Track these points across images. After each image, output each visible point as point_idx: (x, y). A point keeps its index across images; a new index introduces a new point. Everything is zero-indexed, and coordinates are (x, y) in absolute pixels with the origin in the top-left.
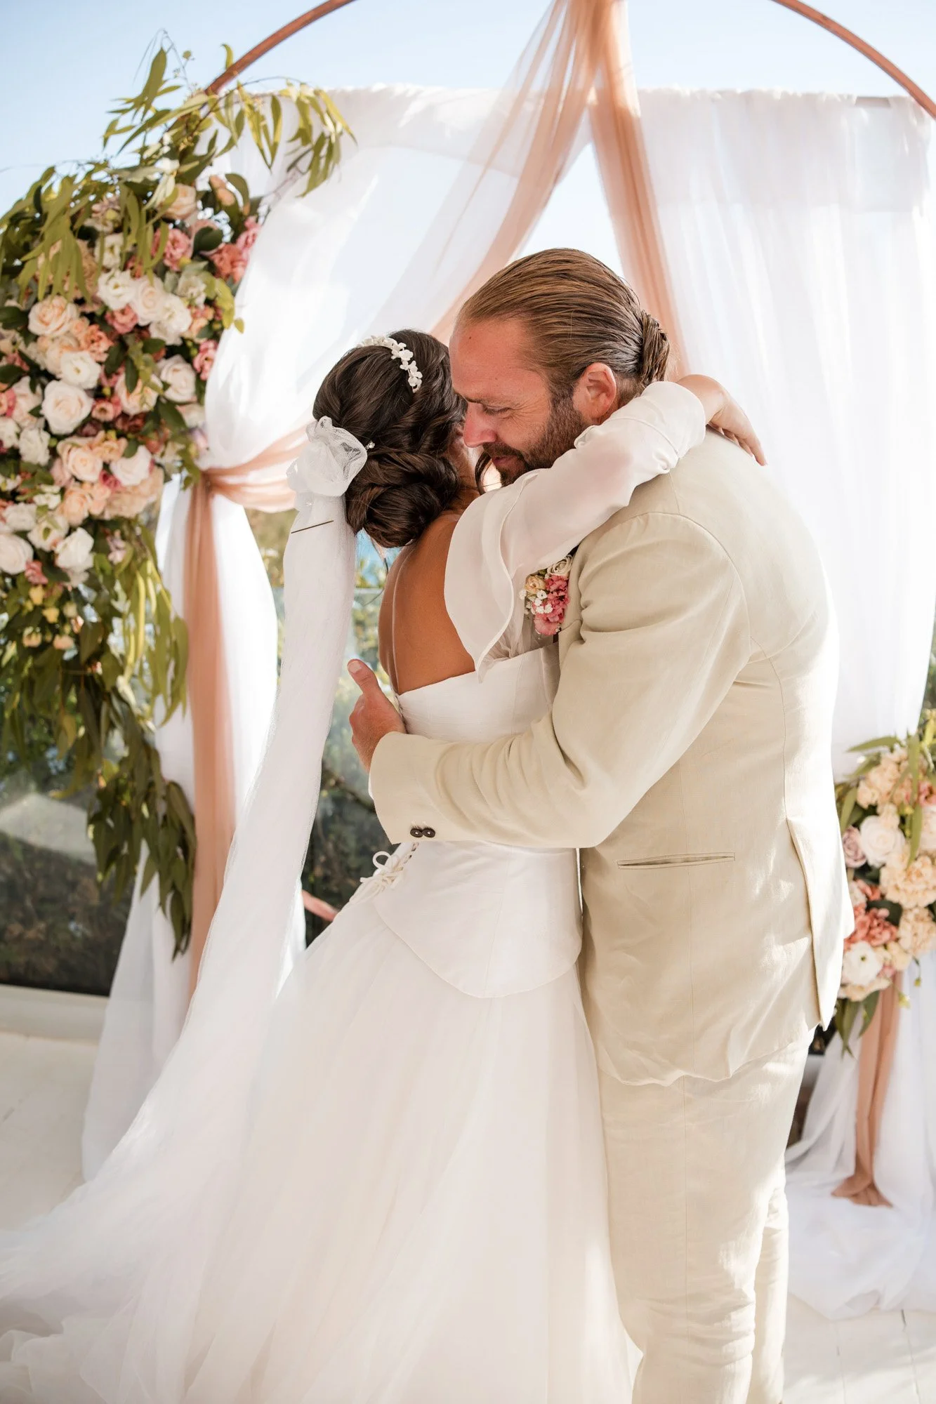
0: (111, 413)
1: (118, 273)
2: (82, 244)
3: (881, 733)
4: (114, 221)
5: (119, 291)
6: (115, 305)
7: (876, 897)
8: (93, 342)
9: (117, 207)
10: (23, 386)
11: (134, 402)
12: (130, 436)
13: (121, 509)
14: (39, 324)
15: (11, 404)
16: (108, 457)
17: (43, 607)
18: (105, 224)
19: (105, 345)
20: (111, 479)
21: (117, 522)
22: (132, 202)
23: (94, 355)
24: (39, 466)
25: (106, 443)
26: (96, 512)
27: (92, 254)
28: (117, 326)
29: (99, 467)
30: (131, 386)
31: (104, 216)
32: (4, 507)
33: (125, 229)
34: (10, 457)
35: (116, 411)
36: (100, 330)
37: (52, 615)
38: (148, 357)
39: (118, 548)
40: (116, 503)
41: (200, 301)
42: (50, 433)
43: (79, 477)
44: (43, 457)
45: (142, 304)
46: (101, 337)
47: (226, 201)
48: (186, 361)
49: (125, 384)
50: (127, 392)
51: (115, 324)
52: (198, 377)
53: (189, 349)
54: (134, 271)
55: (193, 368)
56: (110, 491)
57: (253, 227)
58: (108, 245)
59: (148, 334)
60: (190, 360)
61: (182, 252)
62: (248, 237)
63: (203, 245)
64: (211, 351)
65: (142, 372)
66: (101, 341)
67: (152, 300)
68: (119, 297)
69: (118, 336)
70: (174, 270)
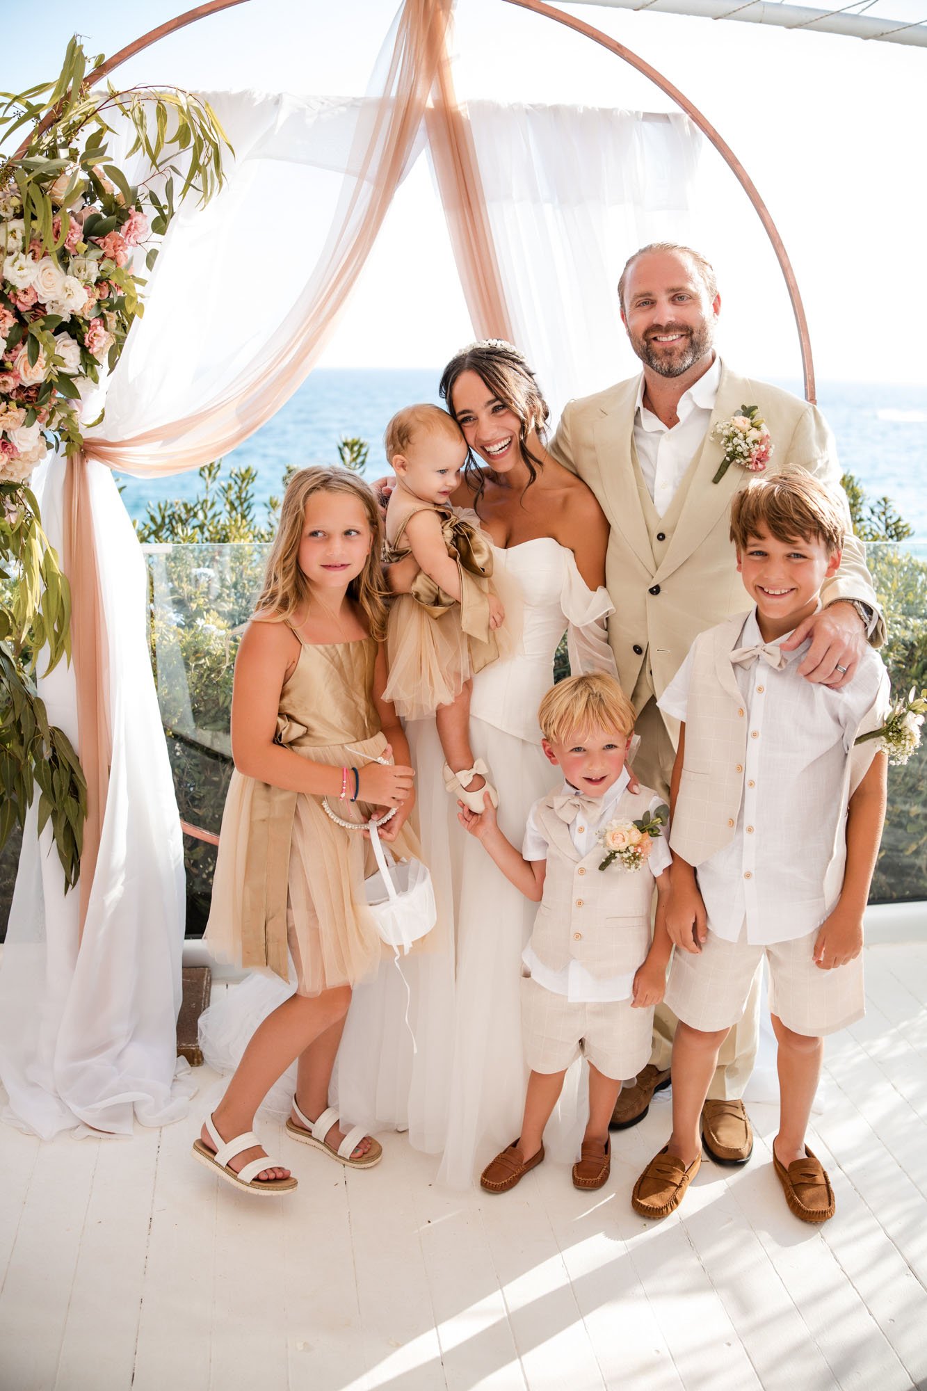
0: (12, 384)
1: (22, 256)
4: (15, 209)
5: (23, 272)
6: (21, 286)
9: (19, 195)
11: (36, 375)
12: (27, 406)
13: (12, 475)
16: (10, 425)
18: (6, 209)
19: (10, 321)
20: (9, 447)
22: (34, 191)
23: (1, 331)
25: (9, 413)
28: (19, 305)
30: (34, 357)
31: (7, 203)
33: (27, 215)
35: (15, 384)
36: (5, 308)
38: (49, 333)
39: (10, 511)
41: (94, 280)
45: (43, 284)
46: (5, 316)
47: (108, 192)
48: (73, 337)
49: (26, 358)
50: (28, 365)
51: (18, 303)
52: (84, 350)
53: (80, 327)
54: (34, 254)
55: (81, 344)
56: (6, 458)
57: (135, 215)
58: (10, 229)
59: (45, 312)
60: (78, 336)
61: (77, 237)
62: (131, 224)
63: (94, 231)
64: (99, 328)
65: (41, 346)
66: (6, 319)
67: (50, 281)
68: (22, 277)
69: (18, 314)
70: (72, 254)
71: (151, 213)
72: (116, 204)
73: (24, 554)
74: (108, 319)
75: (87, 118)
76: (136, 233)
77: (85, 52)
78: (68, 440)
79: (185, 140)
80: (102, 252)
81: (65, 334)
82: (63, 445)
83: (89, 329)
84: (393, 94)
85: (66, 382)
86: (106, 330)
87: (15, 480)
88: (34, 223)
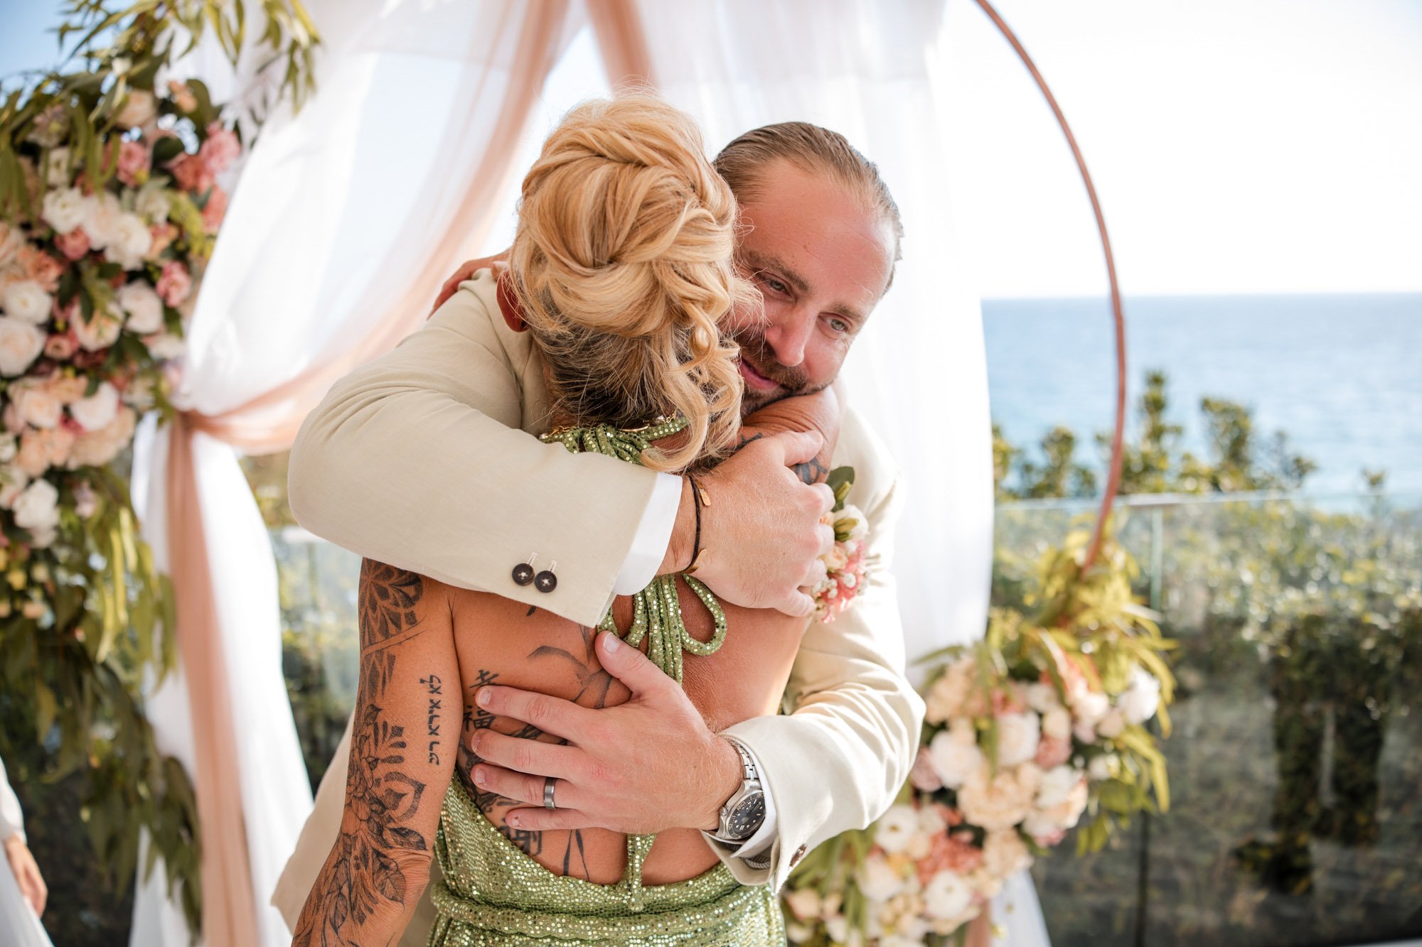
0: (65, 348)
1: (66, 190)
2: (25, 162)
3: (943, 641)
4: (59, 133)
5: (68, 211)
6: (67, 230)
7: (956, 821)
8: (41, 270)
9: (64, 120)
11: (101, 335)
12: (90, 372)
16: (67, 397)
18: (49, 137)
19: (53, 272)
20: (72, 423)
21: (85, 471)
22: (79, 112)
23: (43, 284)
25: (64, 382)
26: (58, 460)
27: (36, 172)
28: (68, 251)
29: (57, 410)
30: (88, 315)
31: (48, 128)
33: (72, 141)
35: (73, 348)
36: (49, 256)
37: (18, 579)
39: (86, 500)
40: (80, 450)
41: (160, 219)
43: (36, 423)
45: (97, 223)
46: (50, 265)
50: (85, 325)
51: (65, 249)
53: (152, 273)
54: (84, 188)
55: (159, 294)
56: (73, 437)
57: (216, 135)
58: (54, 160)
59: (104, 258)
60: (154, 284)
61: (137, 164)
62: (213, 146)
63: (164, 155)
64: (176, 273)
66: (49, 268)
67: (105, 219)
68: (67, 218)
69: (66, 263)
70: (131, 184)
79: (276, 41)
80: (171, 182)
81: (138, 283)
83: (163, 276)
85: (136, 344)
86: (187, 275)
88: (78, 151)
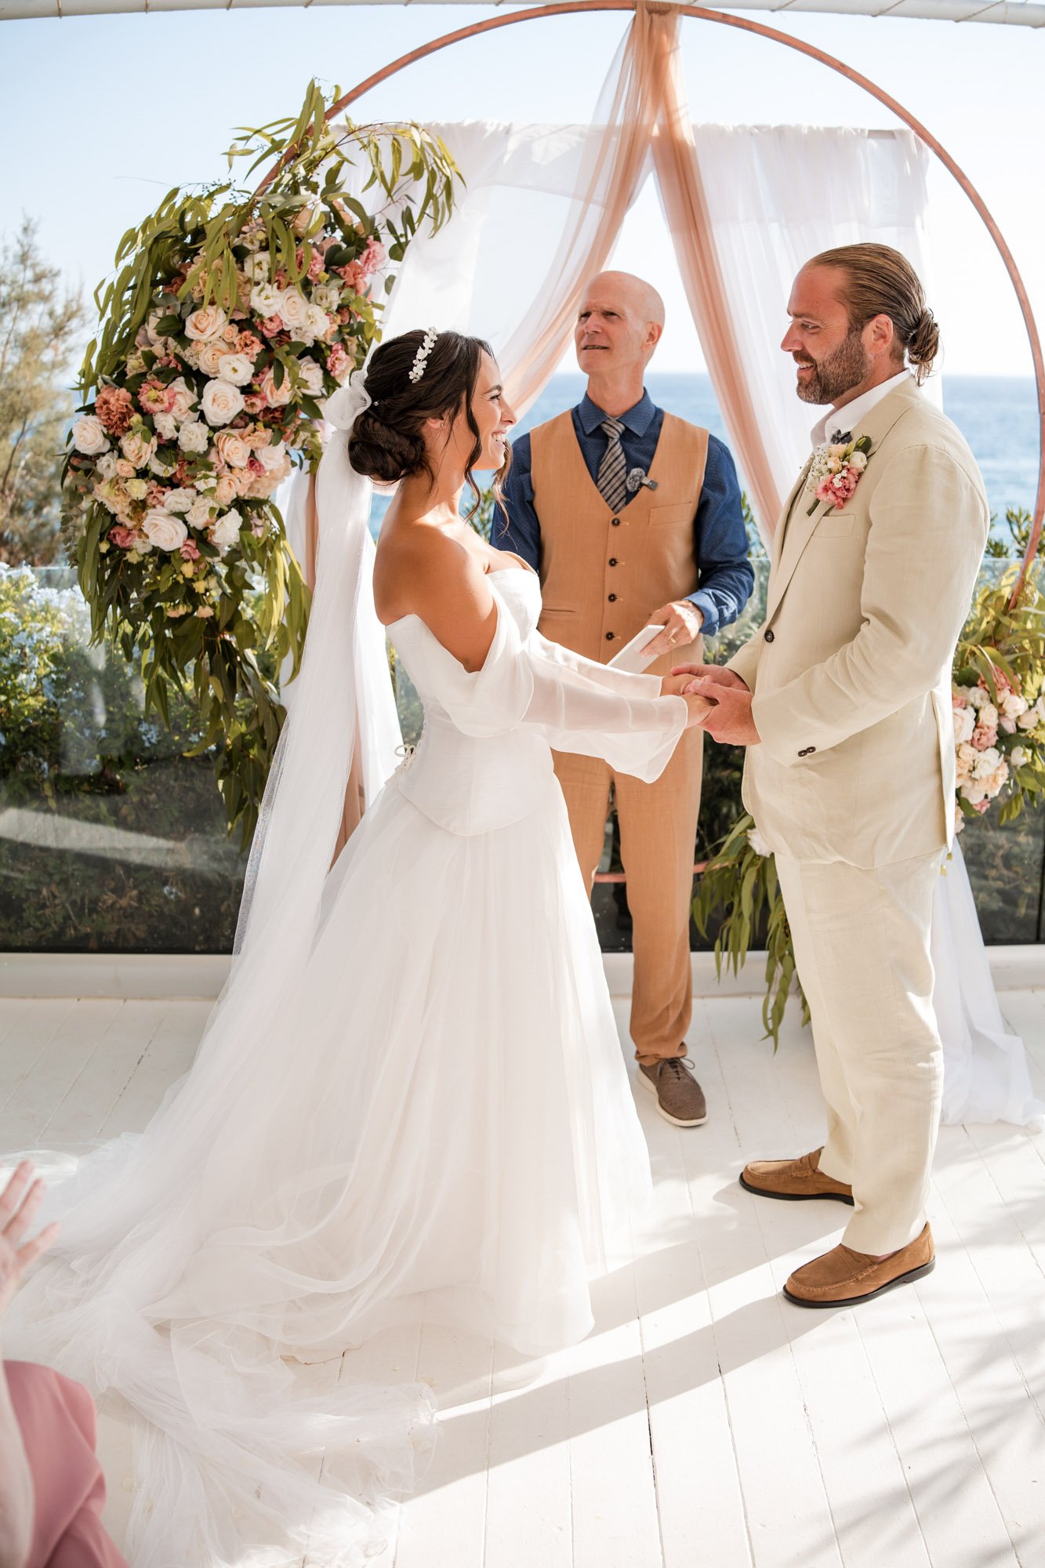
0: (259, 405)
1: (267, 285)
2: (234, 261)
4: (261, 242)
5: (268, 301)
6: (267, 314)
8: (246, 345)
9: (264, 229)
10: (180, 384)
11: (282, 396)
12: (273, 426)
13: (258, 491)
14: (195, 331)
15: (171, 401)
16: (257, 444)
17: (192, 580)
18: (252, 242)
19: (258, 348)
20: (257, 465)
21: (255, 502)
22: (278, 225)
23: (248, 356)
24: (199, 454)
25: (256, 433)
26: (241, 494)
27: (242, 270)
28: (266, 332)
29: (248, 454)
30: (278, 381)
31: (252, 236)
32: (164, 493)
33: (273, 247)
34: (168, 448)
35: (262, 406)
36: (252, 335)
37: (200, 587)
38: (293, 357)
39: (256, 526)
40: (257, 486)
41: (335, 307)
42: (208, 425)
43: (232, 464)
44: (202, 447)
45: (288, 311)
46: (253, 342)
47: (347, 222)
48: (316, 361)
49: (272, 382)
50: (274, 388)
51: (264, 330)
52: (327, 374)
53: (322, 351)
54: (279, 284)
55: (324, 367)
56: (254, 475)
57: (373, 245)
58: (256, 261)
59: (290, 338)
60: (321, 360)
61: (319, 267)
62: (369, 253)
63: (335, 261)
64: (340, 352)
65: (286, 370)
66: (254, 345)
67: (295, 309)
68: (268, 306)
69: (264, 340)
70: (314, 283)
71: (388, 241)
72: (356, 233)
73: (269, 567)
74: (349, 343)
75: (327, 153)
76: (374, 261)
77: (323, 93)
78: (311, 458)
79: (418, 173)
80: (342, 282)
81: (308, 358)
82: (307, 463)
83: (331, 353)
84: (619, 121)
85: (310, 404)
86: (347, 353)
87: (261, 496)
88: (279, 256)
